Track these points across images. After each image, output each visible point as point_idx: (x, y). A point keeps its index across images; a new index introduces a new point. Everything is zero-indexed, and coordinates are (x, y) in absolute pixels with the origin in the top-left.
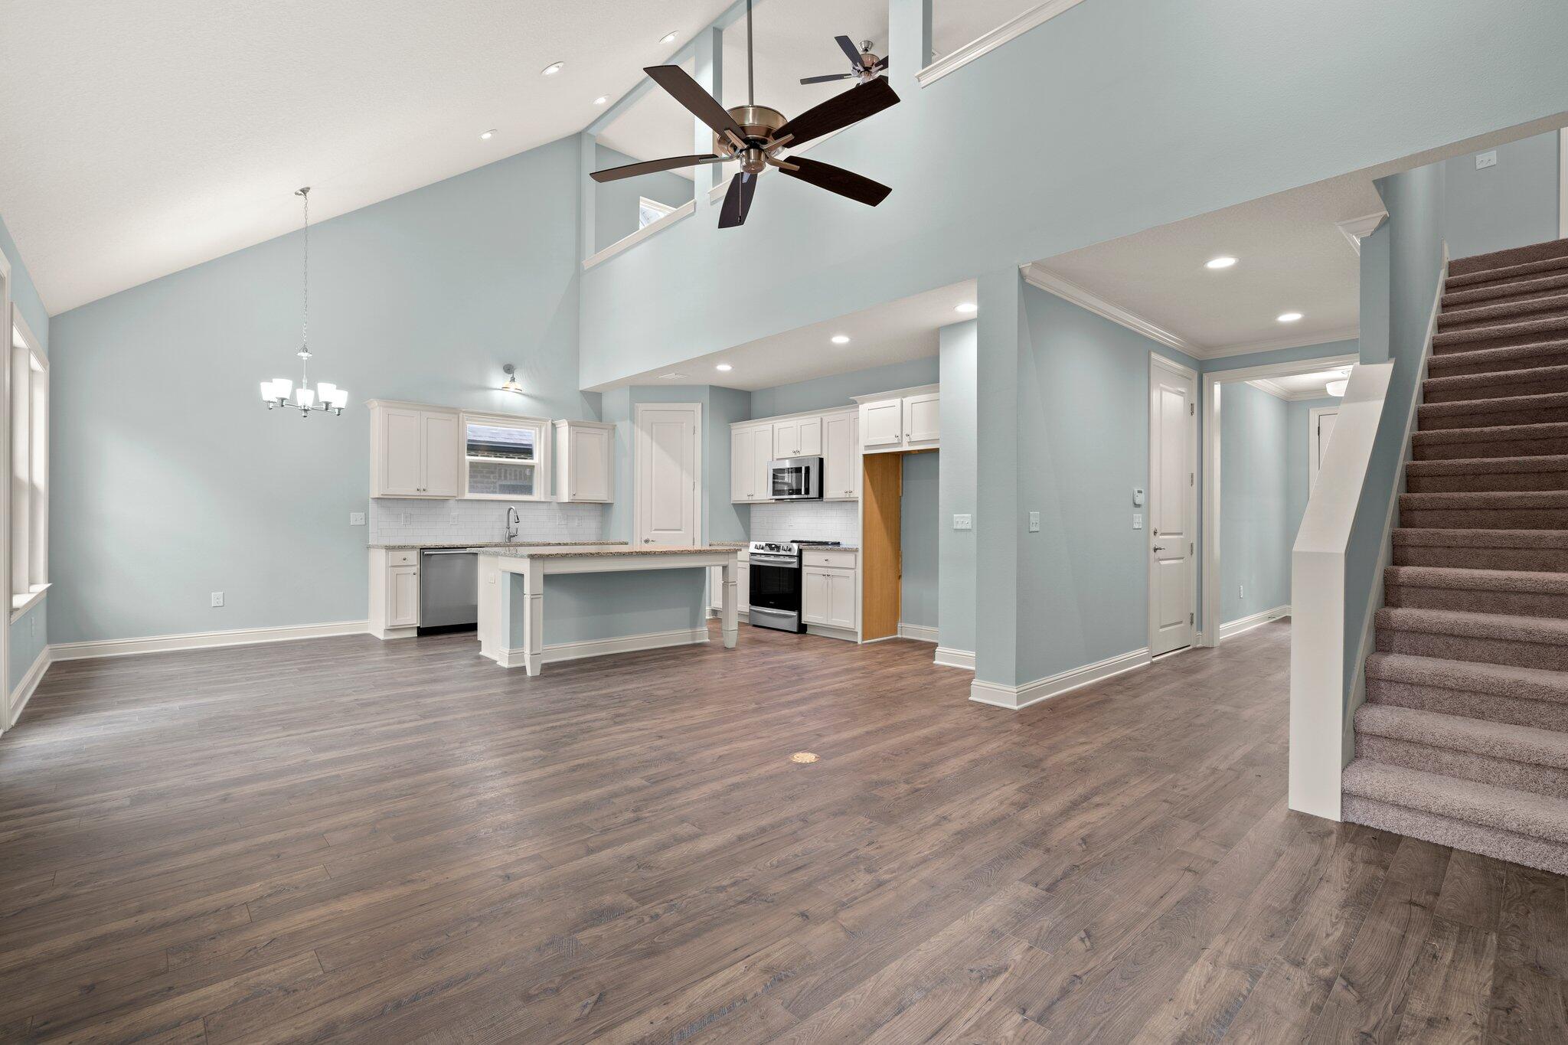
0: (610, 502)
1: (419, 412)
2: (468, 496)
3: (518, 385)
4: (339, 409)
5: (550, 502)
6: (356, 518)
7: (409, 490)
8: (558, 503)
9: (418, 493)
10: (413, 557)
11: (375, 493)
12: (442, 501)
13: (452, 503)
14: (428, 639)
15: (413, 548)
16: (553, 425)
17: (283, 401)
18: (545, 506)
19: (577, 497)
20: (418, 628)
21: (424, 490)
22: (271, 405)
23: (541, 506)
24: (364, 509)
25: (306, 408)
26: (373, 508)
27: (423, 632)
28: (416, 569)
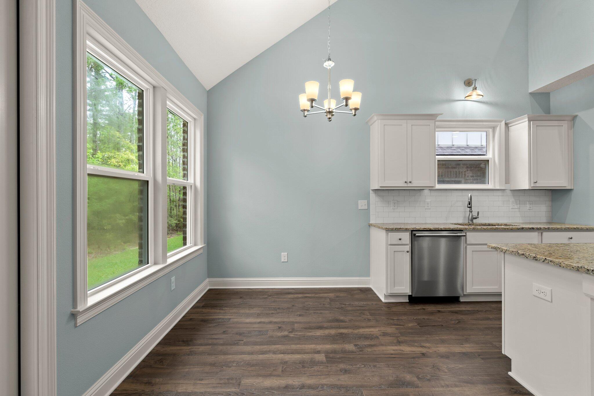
0: (570, 188)
1: (406, 121)
2: (438, 186)
3: (479, 92)
4: (356, 109)
5: (504, 190)
6: (362, 204)
7: (399, 183)
8: (511, 190)
9: (406, 185)
10: (406, 237)
11: (376, 186)
12: (419, 190)
13: (426, 192)
14: (418, 307)
15: (406, 230)
16: (507, 124)
17: (312, 102)
18: (499, 193)
19: (537, 185)
20: (409, 296)
21: (410, 182)
22: (306, 113)
23: (496, 193)
24: (367, 198)
25: (331, 110)
26: (372, 195)
27: (413, 300)
28: (408, 248)
